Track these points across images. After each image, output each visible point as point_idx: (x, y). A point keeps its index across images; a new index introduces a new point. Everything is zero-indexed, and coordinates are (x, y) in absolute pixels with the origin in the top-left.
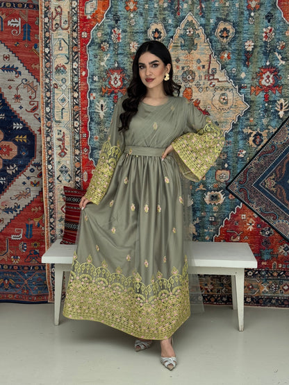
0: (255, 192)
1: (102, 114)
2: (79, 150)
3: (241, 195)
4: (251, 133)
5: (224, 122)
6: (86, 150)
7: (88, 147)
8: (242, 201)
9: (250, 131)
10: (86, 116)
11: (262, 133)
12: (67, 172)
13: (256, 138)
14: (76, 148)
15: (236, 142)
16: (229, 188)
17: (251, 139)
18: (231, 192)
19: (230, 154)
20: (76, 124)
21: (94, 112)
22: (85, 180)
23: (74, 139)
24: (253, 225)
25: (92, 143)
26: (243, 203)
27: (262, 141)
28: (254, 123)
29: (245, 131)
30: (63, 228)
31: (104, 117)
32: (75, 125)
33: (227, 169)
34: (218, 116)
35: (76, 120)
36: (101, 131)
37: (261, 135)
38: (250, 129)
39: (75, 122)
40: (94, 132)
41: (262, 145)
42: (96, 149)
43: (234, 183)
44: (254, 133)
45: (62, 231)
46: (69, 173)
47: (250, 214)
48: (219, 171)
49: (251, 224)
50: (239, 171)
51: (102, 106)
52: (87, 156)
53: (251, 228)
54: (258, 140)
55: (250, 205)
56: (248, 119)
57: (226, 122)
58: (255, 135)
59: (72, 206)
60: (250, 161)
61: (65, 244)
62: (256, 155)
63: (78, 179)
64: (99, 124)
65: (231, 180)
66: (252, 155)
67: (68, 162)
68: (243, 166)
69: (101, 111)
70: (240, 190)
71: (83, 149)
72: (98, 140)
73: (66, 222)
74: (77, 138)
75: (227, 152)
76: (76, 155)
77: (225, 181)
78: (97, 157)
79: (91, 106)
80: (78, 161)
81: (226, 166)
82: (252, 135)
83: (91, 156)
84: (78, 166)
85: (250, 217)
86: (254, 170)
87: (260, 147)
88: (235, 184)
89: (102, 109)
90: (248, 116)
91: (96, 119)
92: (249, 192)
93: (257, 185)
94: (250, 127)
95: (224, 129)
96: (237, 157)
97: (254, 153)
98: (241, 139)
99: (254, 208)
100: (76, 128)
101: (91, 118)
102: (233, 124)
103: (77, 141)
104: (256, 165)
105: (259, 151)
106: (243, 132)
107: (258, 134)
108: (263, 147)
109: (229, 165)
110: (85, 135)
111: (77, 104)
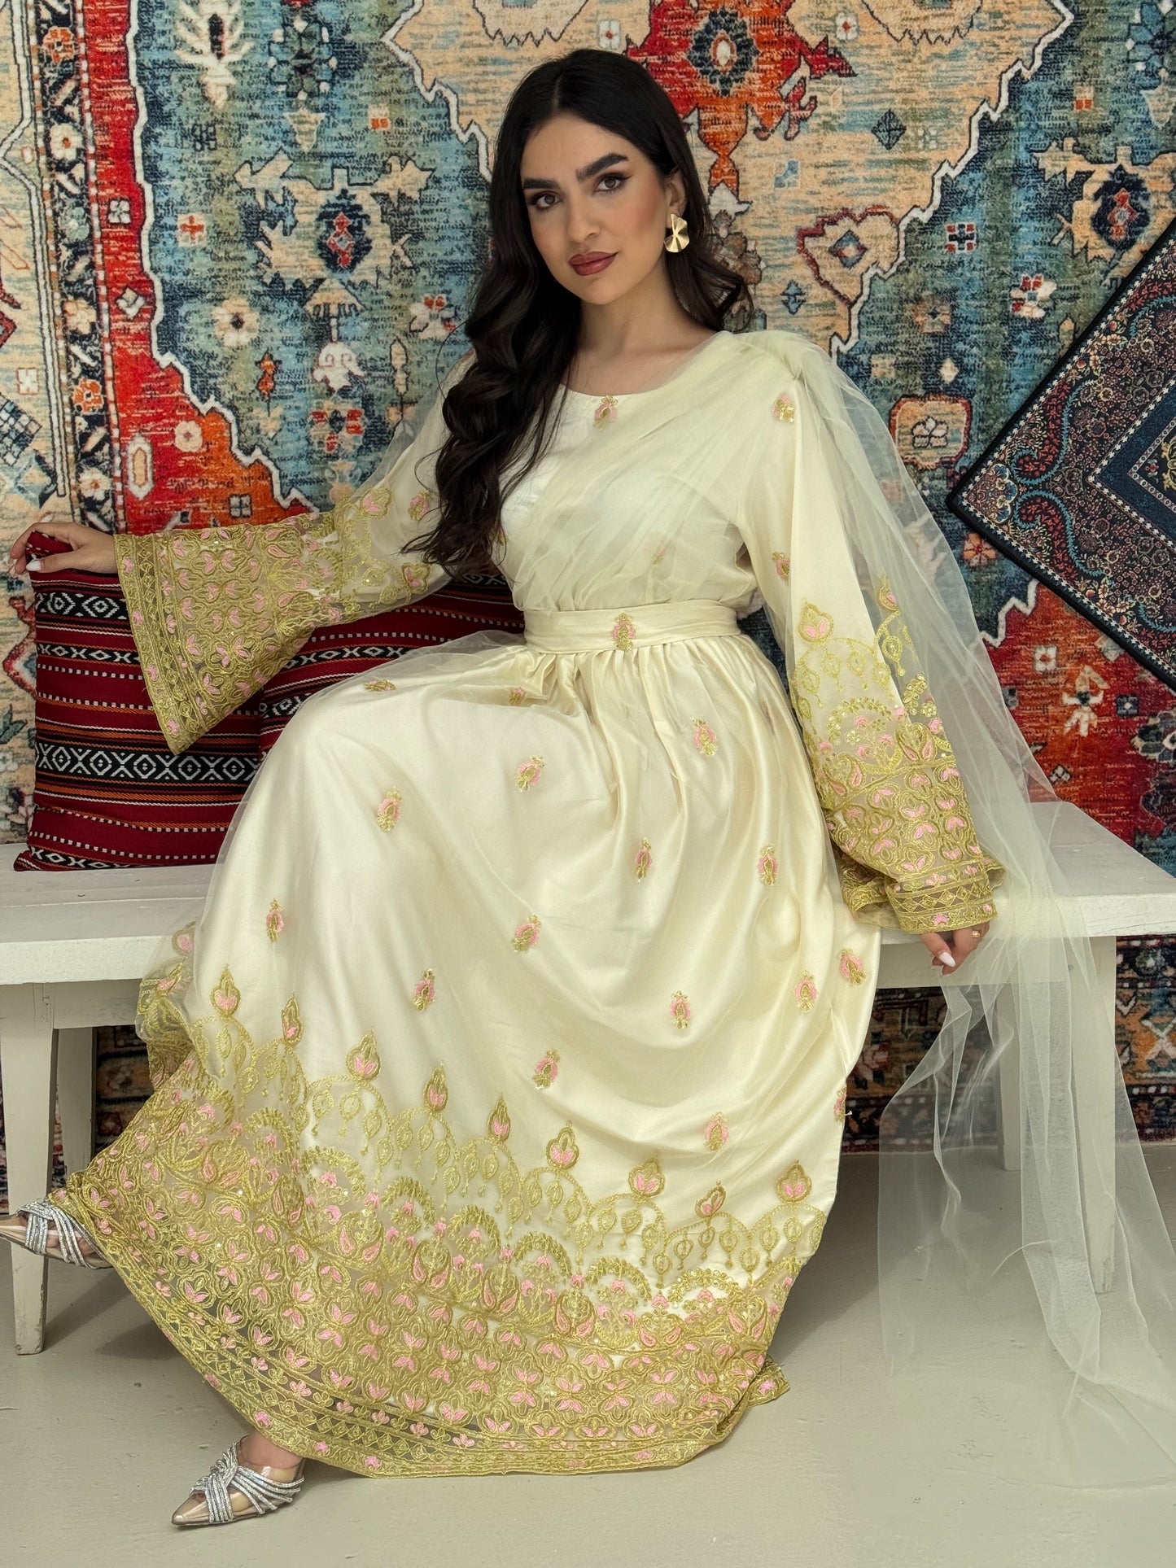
0: (1109, 518)
1: (218, 76)
2: (94, 302)
3: (1028, 540)
4: (1083, 177)
5: (930, 115)
6: (131, 304)
7: (142, 286)
8: (1033, 572)
9: (1077, 164)
10: (118, 93)
11: (1142, 173)
12: (23, 439)
13: (1108, 207)
14: (73, 290)
15: (1002, 230)
16: (965, 500)
17: (1085, 208)
18: (973, 525)
19: (967, 306)
20: (65, 141)
21: (172, 65)
22: (141, 489)
23: (59, 235)
24: (1096, 700)
25: (167, 261)
26: (1045, 581)
27: (1144, 220)
28: (1100, 115)
29: (1050, 163)
30: (26, 779)
31: (232, 96)
32: (59, 153)
33: (954, 392)
34: (898, 78)
35: (62, 117)
36: (217, 186)
37: (1136, 186)
38: (1081, 150)
39: (59, 131)
40: (177, 188)
41: (1144, 242)
42: (194, 294)
43: (990, 468)
44: (1102, 174)
45: (17, 796)
46: (40, 445)
47: (1078, 639)
48: (910, 406)
49: (1084, 698)
50: (1015, 400)
51: (216, 26)
52: (144, 337)
53: (1084, 720)
54: (1121, 216)
55: (1081, 592)
56: (1064, 95)
57: (946, 114)
58: (1107, 189)
59: (81, 640)
60: (1078, 341)
61: (45, 865)
62: (1111, 302)
63: (94, 482)
64: (202, 138)
65: (974, 453)
66: (1088, 306)
67: (29, 381)
68: (1042, 368)
69: (208, 60)
70: (1024, 512)
71: (113, 298)
72: (202, 240)
73: (42, 738)
74: (74, 227)
75: (951, 295)
76: (74, 337)
77: (946, 464)
78: (200, 342)
79: (146, 30)
80: (87, 371)
81: (948, 372)
82: (1090, 188)
83: (170, 337)
84: (91, 404)
85: (1082, 658)
86: (1102, 391)
87: (1133, 256)
88: (999, 477)
89: (216, 46)
90: (1068, 75)
91: (185, 112)
92: (1070, 517)
93: (1117, 477)
94: (1078, 136)
95: (935, 156)
96: (1006, 319)
97: (1099, 294)
98: (1031, 215)
99: (1103, 610)
100: (63, 167)
101: (154, 104)
102: (987, 127)
103: (78, 250)
104: (1112, 360)
105: (1127, 282)
106: (1038, 172)
107: (1124, 184)
108: (1148, 256)
109: (964, 370)
110: (121, 212)
111: (60, 20)
